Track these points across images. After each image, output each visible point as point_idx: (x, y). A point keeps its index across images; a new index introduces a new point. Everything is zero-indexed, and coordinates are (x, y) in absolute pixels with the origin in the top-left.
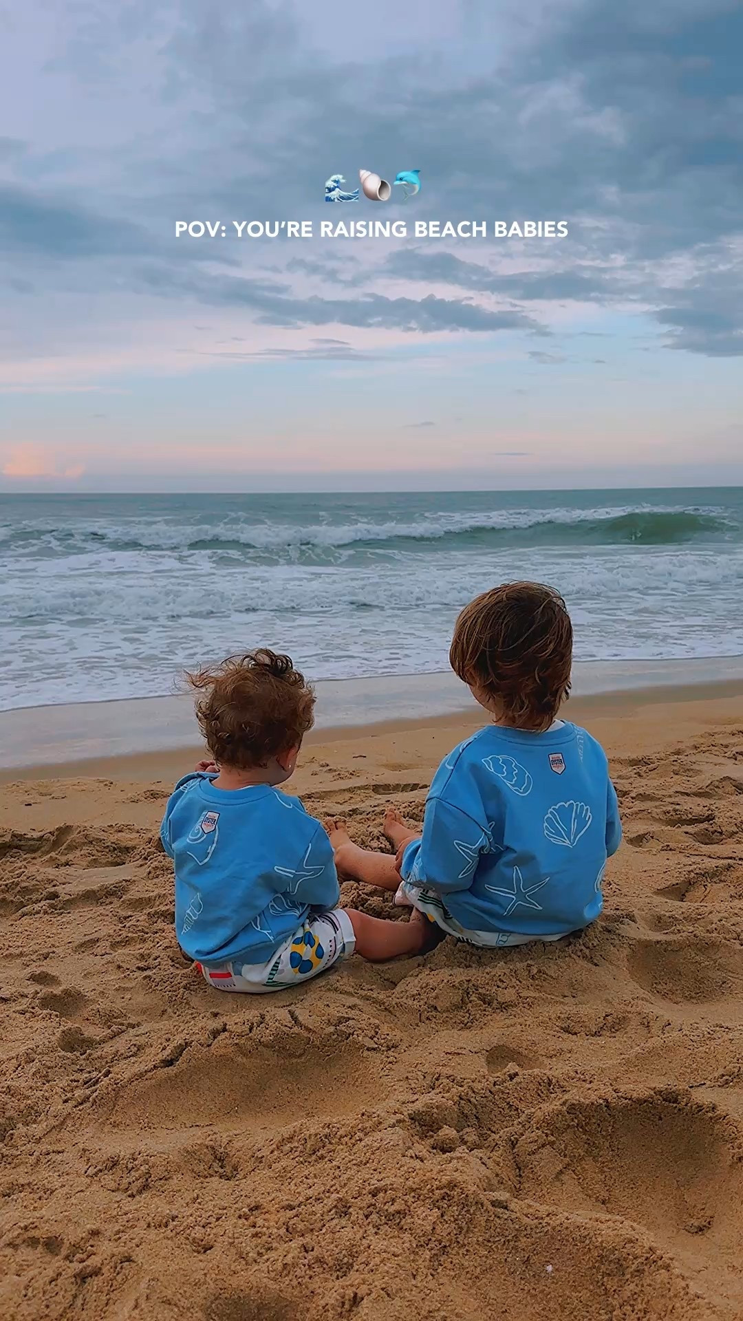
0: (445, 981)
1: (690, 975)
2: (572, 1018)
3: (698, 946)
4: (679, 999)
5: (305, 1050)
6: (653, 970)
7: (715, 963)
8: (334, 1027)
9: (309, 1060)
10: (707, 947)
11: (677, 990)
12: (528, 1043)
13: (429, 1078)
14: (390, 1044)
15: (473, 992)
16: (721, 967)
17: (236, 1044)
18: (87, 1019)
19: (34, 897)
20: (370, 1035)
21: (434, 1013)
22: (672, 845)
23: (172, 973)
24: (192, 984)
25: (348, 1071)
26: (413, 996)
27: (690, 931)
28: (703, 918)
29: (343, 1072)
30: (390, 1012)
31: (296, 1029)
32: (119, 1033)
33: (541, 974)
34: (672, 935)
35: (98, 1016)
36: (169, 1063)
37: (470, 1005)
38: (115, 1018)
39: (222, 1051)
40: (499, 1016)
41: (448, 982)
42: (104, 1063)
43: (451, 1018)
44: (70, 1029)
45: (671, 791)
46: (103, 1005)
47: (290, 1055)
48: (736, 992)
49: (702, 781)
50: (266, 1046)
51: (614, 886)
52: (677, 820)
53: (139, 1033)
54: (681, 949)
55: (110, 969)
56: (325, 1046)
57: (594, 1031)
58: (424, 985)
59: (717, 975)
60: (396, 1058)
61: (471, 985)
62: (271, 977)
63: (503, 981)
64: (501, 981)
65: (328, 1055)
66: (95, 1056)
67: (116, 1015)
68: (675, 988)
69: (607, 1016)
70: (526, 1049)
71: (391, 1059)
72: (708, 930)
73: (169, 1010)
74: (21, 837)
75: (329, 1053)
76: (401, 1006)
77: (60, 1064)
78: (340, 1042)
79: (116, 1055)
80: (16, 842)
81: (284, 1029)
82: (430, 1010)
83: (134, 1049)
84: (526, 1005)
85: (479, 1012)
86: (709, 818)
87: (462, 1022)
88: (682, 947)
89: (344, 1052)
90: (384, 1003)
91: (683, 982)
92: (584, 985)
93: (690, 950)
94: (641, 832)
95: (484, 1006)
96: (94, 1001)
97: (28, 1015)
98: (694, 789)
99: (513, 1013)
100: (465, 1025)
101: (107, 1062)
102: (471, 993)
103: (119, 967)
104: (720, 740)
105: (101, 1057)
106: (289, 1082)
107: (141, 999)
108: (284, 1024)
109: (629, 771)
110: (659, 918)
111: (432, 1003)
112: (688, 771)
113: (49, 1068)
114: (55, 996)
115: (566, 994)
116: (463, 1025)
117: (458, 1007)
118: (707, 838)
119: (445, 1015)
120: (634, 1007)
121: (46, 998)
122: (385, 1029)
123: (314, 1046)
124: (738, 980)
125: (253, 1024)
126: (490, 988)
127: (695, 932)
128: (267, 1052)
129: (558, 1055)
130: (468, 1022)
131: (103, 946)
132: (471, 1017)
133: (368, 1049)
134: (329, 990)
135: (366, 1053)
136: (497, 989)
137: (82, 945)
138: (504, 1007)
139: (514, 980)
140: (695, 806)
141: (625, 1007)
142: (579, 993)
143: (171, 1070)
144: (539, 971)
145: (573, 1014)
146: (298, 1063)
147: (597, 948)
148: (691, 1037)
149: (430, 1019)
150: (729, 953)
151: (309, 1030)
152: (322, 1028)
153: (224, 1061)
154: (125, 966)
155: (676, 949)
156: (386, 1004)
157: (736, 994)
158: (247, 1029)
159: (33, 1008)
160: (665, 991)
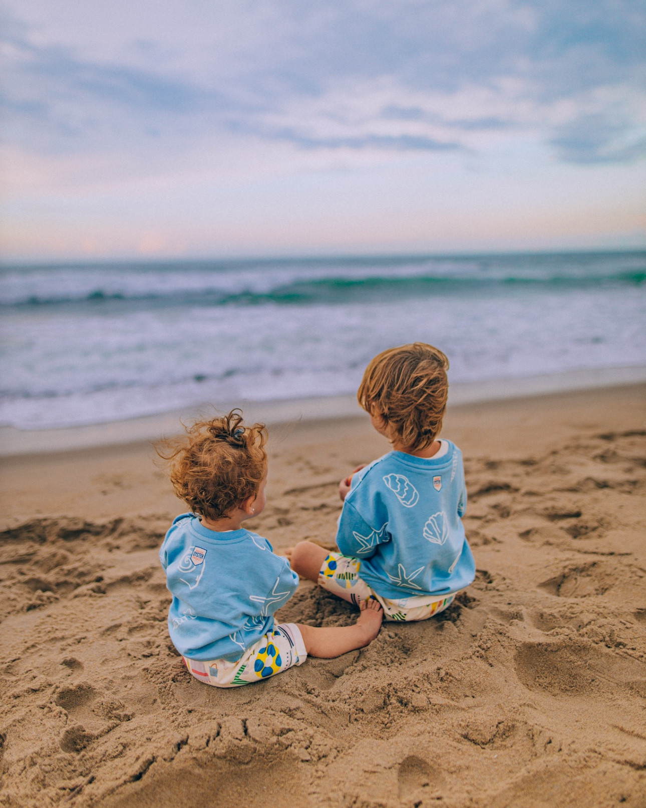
0: (371, 687)
1: (566, 671)
2: (471, 726)
3: (573, 648)
4: (557, 692)
5: (252, 757)
6: (536, 665)
7: (586, 663)
8: (277, 737)
9: (255, 766)
10: (580, 649)
11: (555, 683)
12: (434, 755)
13: (348, 798)
14: (321, 755)
15: (393, 695)
16: (590, 667)
17: (194, 758)
18: (93, 711)
19: (87, 579)
20: (305, 746)
21: (361, 715)
22: (552, 540)
23: (166, 664)
24: (180, 674)
25: (287, 777)
26: (345, 699)
27: (566, 634)
28: (576, 617)
29: (283, 777)
30: (325, 714)
31: (245, 741)
32: (114, 727)
33: (448, 676)
34: (552, 637)
35: (101, 708)
36: (138, 777)
37: (390, 707)
38: (115, 709)
39: (182, 765)
40: (412, 719)
41: (373, 687)
42: (94, 763)
43: (375, 718)
44: (73, 728)
45: (550, 488)
46: (107, 697)
47: (240, 763)
48: (603, 691)
49: (573, 479)
50: (219, 758)
51: (507, 581)
52: (554, 516)
53: (128, 729)
54: (559, 650)
55: (123, 656)
56: (269, 754)
57: (488, 739)
58: (354, 689)
59: (588, 674)
60: (323, 772)
61: (391, 688)
62: (238, 675)
63: (417, 686)
64: (416, 686)
65: (271, 762)
66: (87, 757)
67: (115, 707)
68: (553, 682)
69: (499, 723)
70: (432, 760)
71: (320, 773)
72: (580, 634)
73: (159, 701)
74: (90, 525)
75: (272, 760)
76: (335, 709)
77: (57, 767)
78: (281, 751)
79: (104, 755)
80: (87, 528)
81: (236, 742)
82: (357, 712)
83: (120, 748)
84: (434, 711)
85: (397, 713)
86: (578, 515)
87: (383, 723)
88: (559, 648)
89: (284, 760)
90: (321, 707)
91: (560, 677)
92: (482, 687)
93: (566, 651)
94: (529, 528)
95: (401, 708)
96: (101, 694)
97: (46, 709)
98: (566, 486)
99: (423, 717)
100: (386, 725)
101: (96, 763)
102: (391, 696)
103: (129, 655)
104: (584, 442)
105: (92, 758)
106: (239, 785)
107: (140, 688)
108: (235, 737)
109: (520, 470)
110: (542, 615)
111: (359, 707)
112: (561, 471)
113: (47, 772)
114: (71, 690)
115: (468, 695)
116: (384, 726)
117: (380, 708)
118: (576, 533)
119: (369, 716)
120: (521, 714)
121: (63, 693)
122: (318, 739)
123: (260, 755)
124: (604, 680)
125: (209, 737)
126: (406, 692)
127: (570, 636)
128: (219, 763)
129: (458, 771)
130: (388, 723)
131: (122, 633)
132: (391, 718)
133: (303, 761)
134: (280, 691)
135: (301, 765)
136: (413, 693)
137: (108, 630)
138: (416, 710)
139: (426, 684)
140: (566, 502)
141: (514, 714)
142: (478, 694)
143: (138, 785)
144: (447, 674)
145: (472, 722)
146: (246, 769)
147: (491, 649)
148: (570, 763)
149: (357, 721)
150: (598, 656)
151: (255, 741)
152: (267, 738)
153: (184, 774)
154: (133, 654)
155: (554, 650)
156: (323, 708)
157: (603, 692)
158: (204, 744)
159: (51, 703)
160: (546, 684)
